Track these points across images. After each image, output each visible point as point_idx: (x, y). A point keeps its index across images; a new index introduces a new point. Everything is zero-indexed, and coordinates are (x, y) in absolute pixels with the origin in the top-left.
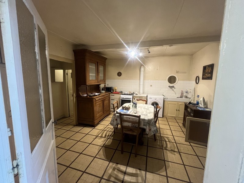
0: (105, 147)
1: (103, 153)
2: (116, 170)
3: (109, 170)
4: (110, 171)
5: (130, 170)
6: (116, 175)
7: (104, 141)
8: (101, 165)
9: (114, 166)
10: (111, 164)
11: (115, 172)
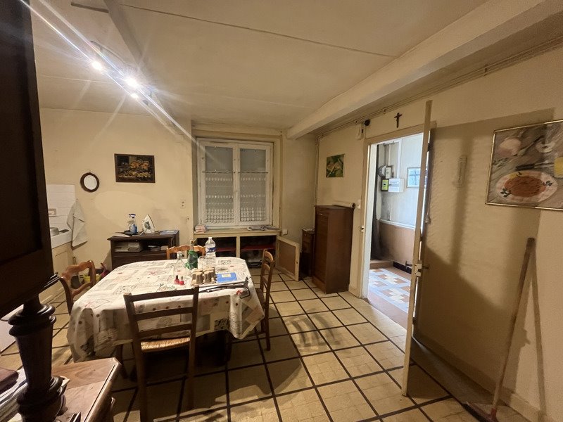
0: (272, 391)
1: (292, 380)
2: (306, 343)
3: (314, 350)
4: (315, 348)
5: (292, 329)
6: (313, 338)
7: (252, 409)
8: (319, 365)
9: (302, 348)
10: (303, 354)
11: (311, 342)
